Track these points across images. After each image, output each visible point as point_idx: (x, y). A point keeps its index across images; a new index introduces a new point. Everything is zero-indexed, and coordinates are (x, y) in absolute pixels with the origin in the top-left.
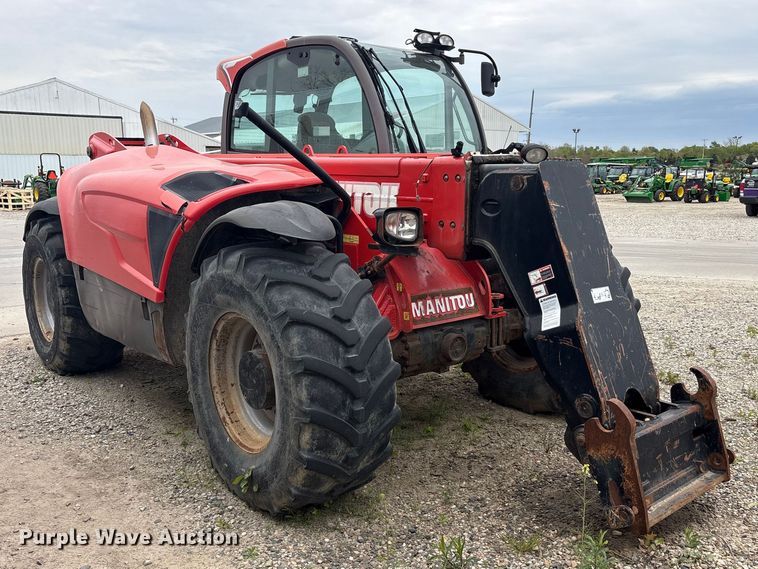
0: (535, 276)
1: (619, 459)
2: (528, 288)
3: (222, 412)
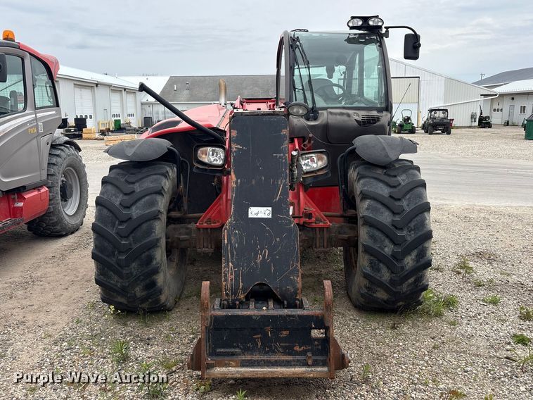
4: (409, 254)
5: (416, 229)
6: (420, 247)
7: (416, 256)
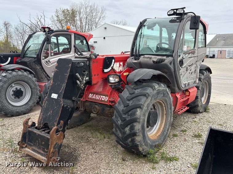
4: (127, 126)
5: (131, 115)
6: (132, 124)
7: (130, 128)
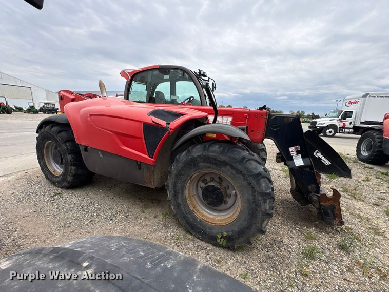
0: (291, 149)
1: (334, 205)
2: (289, 153)
3: (192, 208)
